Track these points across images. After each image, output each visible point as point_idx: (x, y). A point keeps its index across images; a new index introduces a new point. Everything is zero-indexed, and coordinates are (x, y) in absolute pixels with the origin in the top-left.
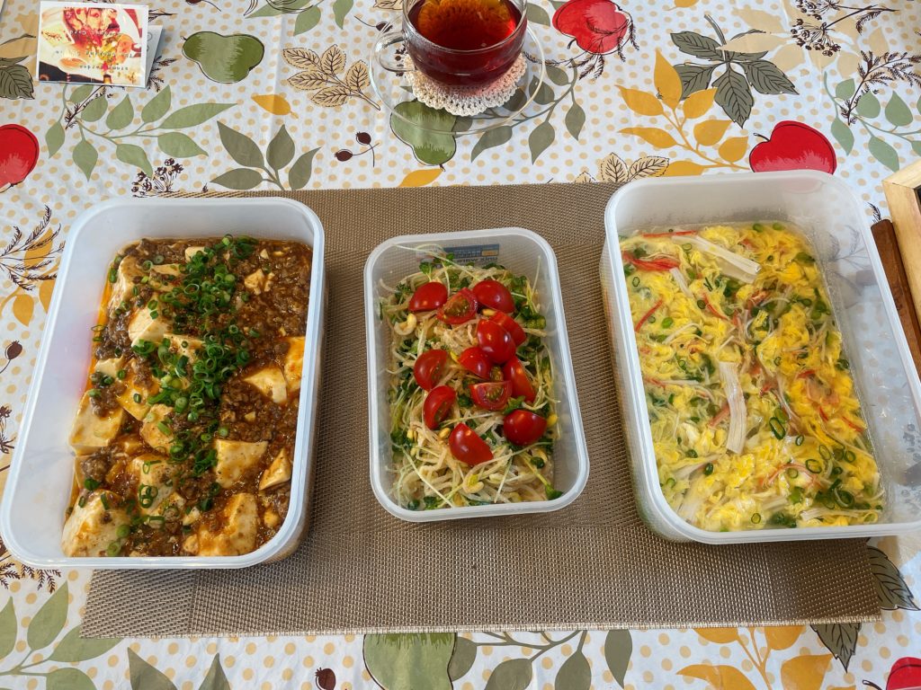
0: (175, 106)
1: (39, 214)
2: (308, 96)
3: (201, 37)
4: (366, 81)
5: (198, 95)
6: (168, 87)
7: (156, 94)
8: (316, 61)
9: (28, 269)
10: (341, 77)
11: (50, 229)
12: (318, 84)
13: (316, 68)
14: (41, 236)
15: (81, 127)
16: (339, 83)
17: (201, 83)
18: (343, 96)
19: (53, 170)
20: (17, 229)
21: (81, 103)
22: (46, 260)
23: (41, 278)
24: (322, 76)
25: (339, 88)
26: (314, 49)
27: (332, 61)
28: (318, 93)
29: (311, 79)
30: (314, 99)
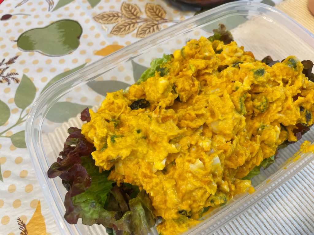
0: (39, 85)
2: (133, 36)
3: (27, 35)
4: (162, 11)
5: (53, 70)
7: (18, 85)
8: (120, 15)
10: (144, 16)
12: (133, 26)
13: (123, 19)
16: (146, 20)
17: (48, 62)
18: (155, 27)
24: (131, 22)
25: (148, 23)
26: (112, 10)
27: (131, 11)
28: (138, 31)
29: (126, 26)
30: (138, 36)
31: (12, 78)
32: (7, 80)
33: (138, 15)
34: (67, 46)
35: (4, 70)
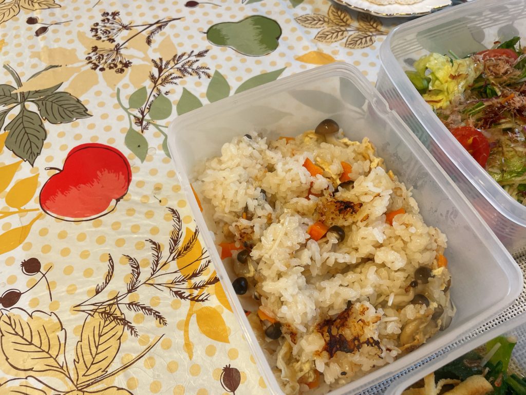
0: (234, 84)
1: (166, 219)
2: (341, 45)
3: (218, 27)
5: (249, 70)
6: (217, 73)
7: (209, 80)
8: (326, 19)
9: (190, 278)
11: (188, 230)
12: (342, 35)
13: (330, 25)
14: (182, 240)
15: (157, 126)
16: (357, 30)
17: (244, 61)
18: (368, 38)
19: (154, 172)
20: (151, 241)
21: (143, 106)
22: (203, 262)
23: (209, 283)
24: (340, 29)
25: (360, 33)
26: (318, 13)
27: (340, 17)
28: (347, 41)
29: (333, 33)
30: (347, 46)
31: (203, 72)
32: (197, 73)
33: (348, 22)
34: (265, 46)
35: (193, 62)
